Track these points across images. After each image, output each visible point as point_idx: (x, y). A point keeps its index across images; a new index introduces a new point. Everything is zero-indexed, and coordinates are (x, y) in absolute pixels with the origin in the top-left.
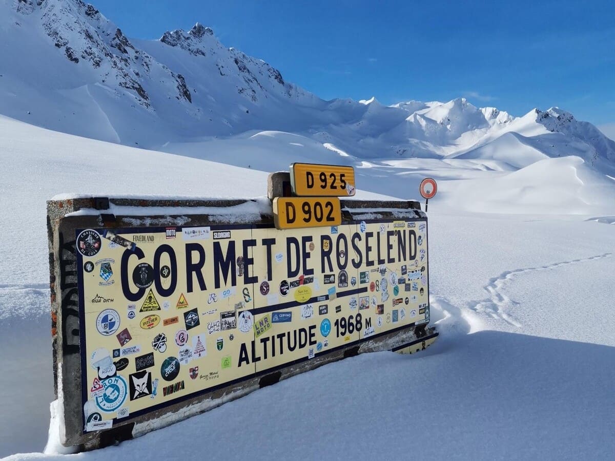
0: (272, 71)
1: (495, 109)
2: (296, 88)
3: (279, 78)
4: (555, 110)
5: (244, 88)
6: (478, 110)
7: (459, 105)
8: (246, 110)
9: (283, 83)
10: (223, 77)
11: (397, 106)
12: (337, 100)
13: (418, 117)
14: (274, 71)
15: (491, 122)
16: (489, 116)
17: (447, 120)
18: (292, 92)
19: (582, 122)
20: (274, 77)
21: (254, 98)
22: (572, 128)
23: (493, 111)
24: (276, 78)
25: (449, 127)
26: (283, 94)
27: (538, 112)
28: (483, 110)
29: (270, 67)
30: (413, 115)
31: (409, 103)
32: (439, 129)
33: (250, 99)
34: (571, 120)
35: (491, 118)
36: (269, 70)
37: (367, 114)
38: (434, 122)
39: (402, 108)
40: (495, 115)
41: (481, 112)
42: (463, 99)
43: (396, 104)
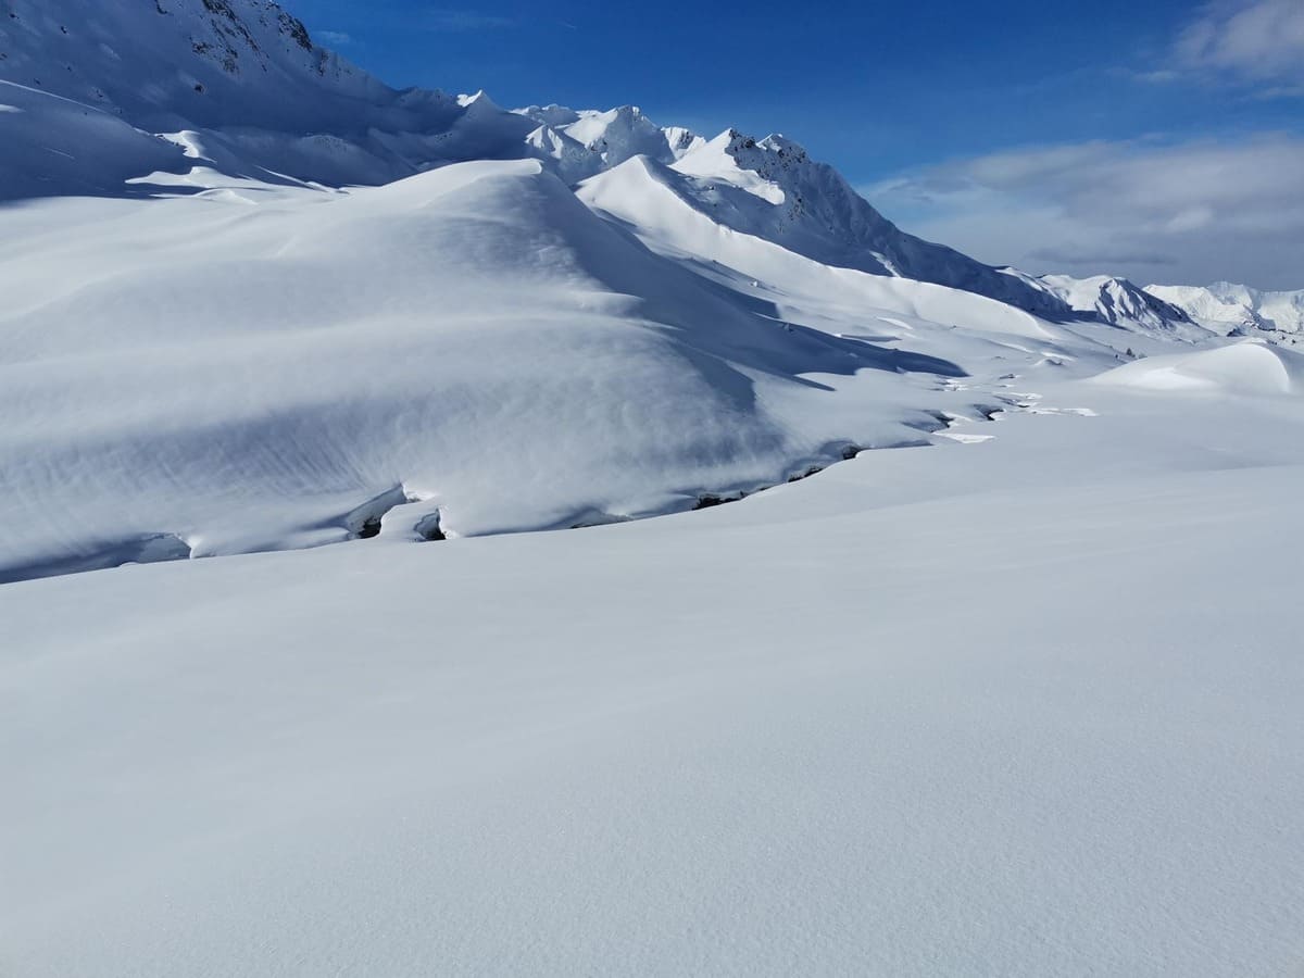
0: (286, 21)
1: (686, 131)
2: (335, 59)
3: (302, 36)
4: (777, 140)
5: (207, 43)
6: (659, 130)
7: (626, 119)
8: (193, 83)
9: (308, 46)
10: (163, 16)
11: (524, 112)
12: (416, 90)
13: (550, 132)
14: (291, 22)
15: (677, 155)
16: (676, 143)
17: (601, 145)
18: (327, 65)
19: (818, 165)
20: (289, 33)
21: (230, 66)
22: (800, 173)
23: (683, 135)
24: (294, 34)
25: (604, 156)
26: (308, 67)
27: (733, 135)
28: (668, 131)
29: (283, 12)
30: (541, 128)
31: (547, 108)
32: (587, 157)
33: (220, 67)
34: (802, 160)
35: (678, 147)
36: (280, 18)
37: (463, 121)
38: (580, 145)
39: (533, 118)
40: (685, 141)
41: (664, 135)
42: (634, 108)
43: (522, 107)
